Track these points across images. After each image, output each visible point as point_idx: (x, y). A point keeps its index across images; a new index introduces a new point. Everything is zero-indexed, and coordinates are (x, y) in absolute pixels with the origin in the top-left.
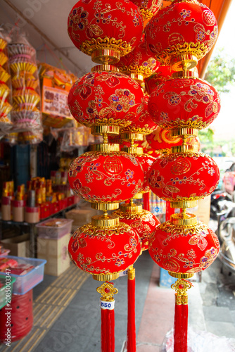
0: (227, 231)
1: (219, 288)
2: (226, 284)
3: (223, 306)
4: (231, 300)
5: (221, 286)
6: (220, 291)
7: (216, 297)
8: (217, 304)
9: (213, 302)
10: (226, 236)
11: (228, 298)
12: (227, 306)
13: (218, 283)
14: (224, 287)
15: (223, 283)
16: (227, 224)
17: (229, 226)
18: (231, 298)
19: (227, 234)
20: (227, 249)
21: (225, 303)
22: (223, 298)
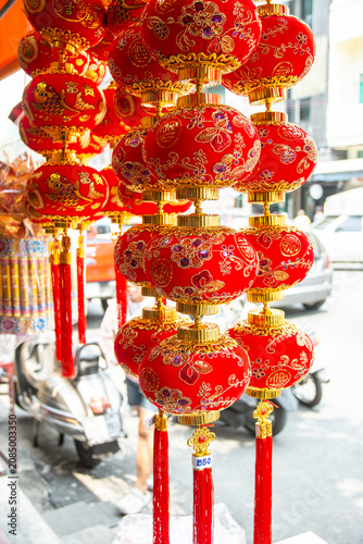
0: (38, 360)
1: (44, 476)
2: (54, 464)
3: (67, 503)
4: (75, 489)
5: (46, 469)
6: (48, 480)
7: (46, 493)
8: (54, 505)
9: (43, 504)
10: (37, 371)
11: (69, 487)
12: (73, 501)
13: (39, 467)
14: (52, 470)
15: (47, 463)
16: (36, 346)
17: (40, 348)
18: (74, 485)
19: (38, 367)
20: (54, 394)
21: (68, 498)
22: (61, 491)
